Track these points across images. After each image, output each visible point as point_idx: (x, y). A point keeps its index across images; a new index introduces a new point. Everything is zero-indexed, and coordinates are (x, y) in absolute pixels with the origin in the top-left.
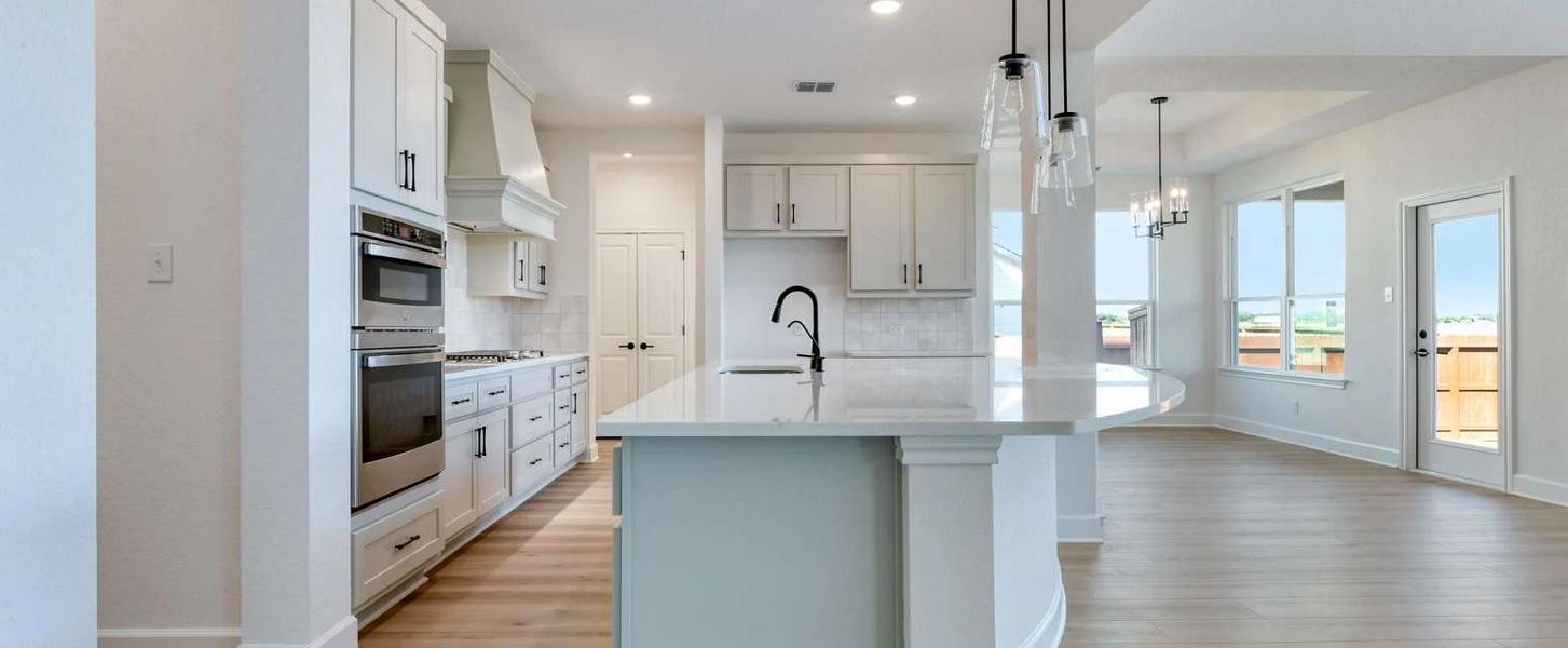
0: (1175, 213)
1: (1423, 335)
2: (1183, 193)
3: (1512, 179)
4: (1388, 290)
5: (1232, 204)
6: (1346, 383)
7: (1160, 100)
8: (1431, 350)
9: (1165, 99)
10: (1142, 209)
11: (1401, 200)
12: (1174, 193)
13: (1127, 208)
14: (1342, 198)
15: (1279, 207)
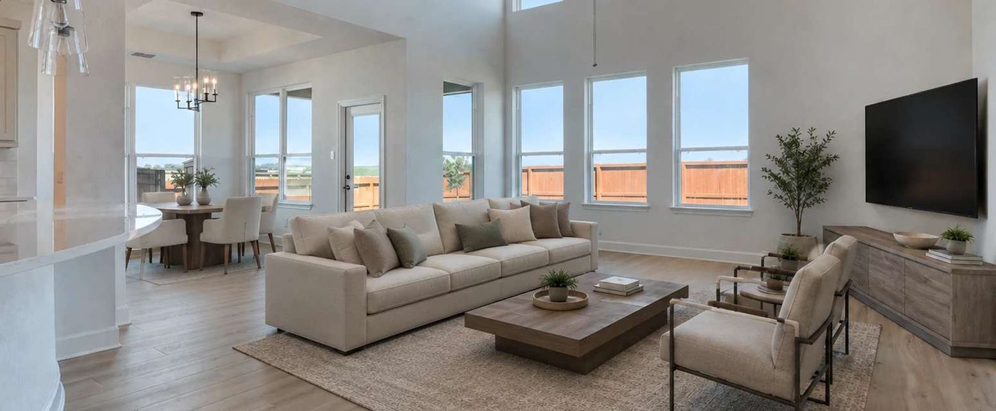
0: (207, 94)
1: (348, 177)
2: (214, 81)
3: (385, 97)
4: (332, 153)
5: (252, 95)
6: (311, 206)
7: (197, 14)
8: (351, 185)
9: (201, 14)
10: (182, 89)
11: (339, 102)
12: (206, 80)
13: (172, 88)
14: (310, 98)
15: (277, 100)
